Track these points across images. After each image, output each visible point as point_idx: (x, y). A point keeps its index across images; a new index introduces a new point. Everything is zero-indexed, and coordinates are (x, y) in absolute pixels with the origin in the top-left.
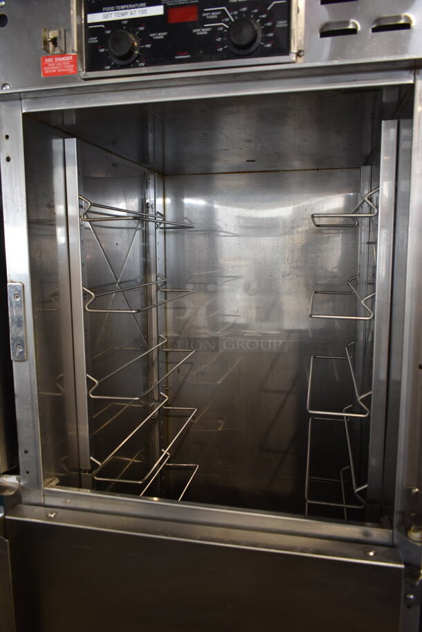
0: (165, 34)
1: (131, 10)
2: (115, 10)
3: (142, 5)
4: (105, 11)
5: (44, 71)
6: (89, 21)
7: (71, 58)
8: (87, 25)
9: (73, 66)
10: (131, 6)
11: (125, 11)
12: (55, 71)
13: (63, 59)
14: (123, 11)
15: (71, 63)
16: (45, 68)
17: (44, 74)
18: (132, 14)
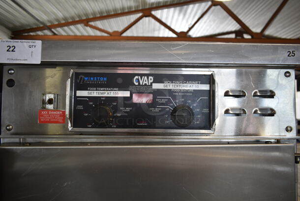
0: (130, 109)
1: (109, 92)
2: (97, 90)
3: (115, 89)
4: (89, 90)
5: (40, 120)
6: (77, 95)
7: (61, 113)
8: (76, 97)
9: (62, 118)
10: (108, 89)
11: (103, 92)
12: (48, 120)
13: (55, 113)
14: (102, 92)
15: (61, 116)
16: (41, 118)
17: (40, 121)
18: (108, 94)
